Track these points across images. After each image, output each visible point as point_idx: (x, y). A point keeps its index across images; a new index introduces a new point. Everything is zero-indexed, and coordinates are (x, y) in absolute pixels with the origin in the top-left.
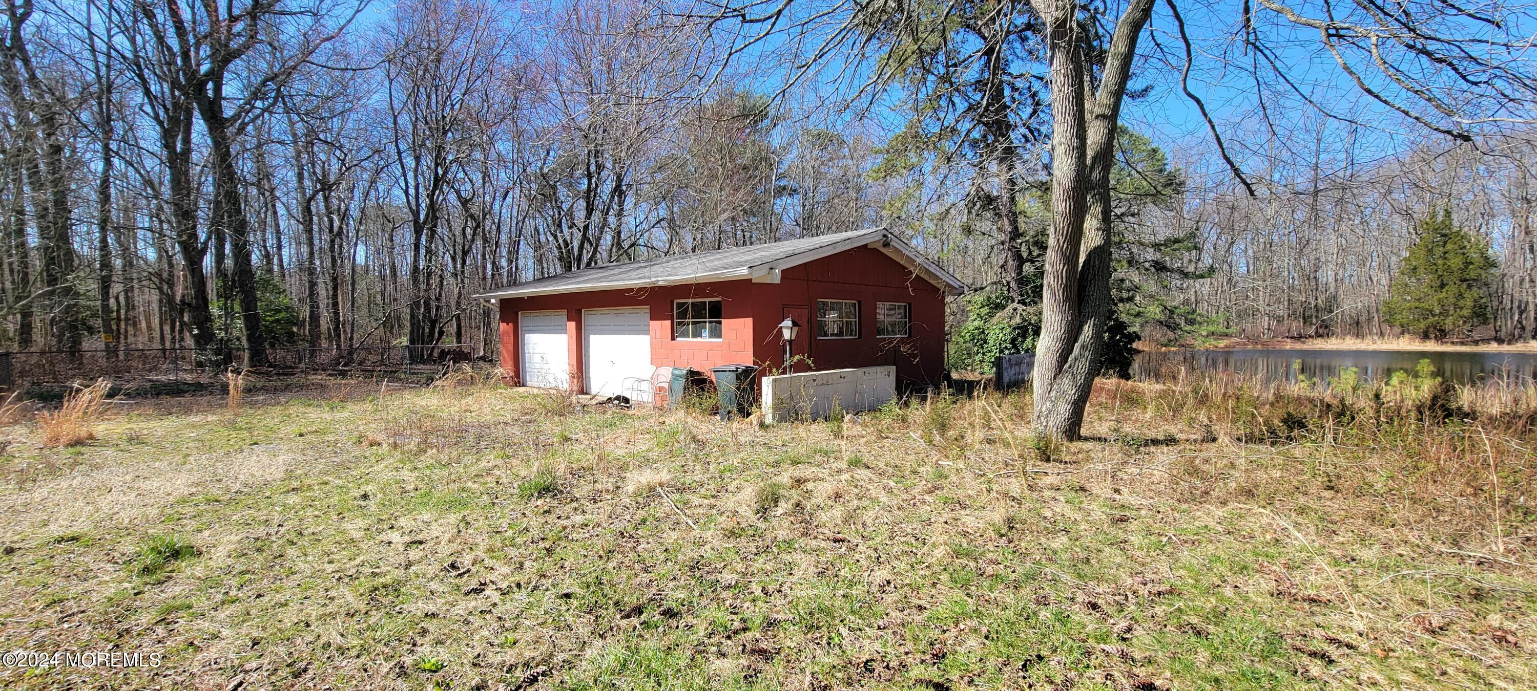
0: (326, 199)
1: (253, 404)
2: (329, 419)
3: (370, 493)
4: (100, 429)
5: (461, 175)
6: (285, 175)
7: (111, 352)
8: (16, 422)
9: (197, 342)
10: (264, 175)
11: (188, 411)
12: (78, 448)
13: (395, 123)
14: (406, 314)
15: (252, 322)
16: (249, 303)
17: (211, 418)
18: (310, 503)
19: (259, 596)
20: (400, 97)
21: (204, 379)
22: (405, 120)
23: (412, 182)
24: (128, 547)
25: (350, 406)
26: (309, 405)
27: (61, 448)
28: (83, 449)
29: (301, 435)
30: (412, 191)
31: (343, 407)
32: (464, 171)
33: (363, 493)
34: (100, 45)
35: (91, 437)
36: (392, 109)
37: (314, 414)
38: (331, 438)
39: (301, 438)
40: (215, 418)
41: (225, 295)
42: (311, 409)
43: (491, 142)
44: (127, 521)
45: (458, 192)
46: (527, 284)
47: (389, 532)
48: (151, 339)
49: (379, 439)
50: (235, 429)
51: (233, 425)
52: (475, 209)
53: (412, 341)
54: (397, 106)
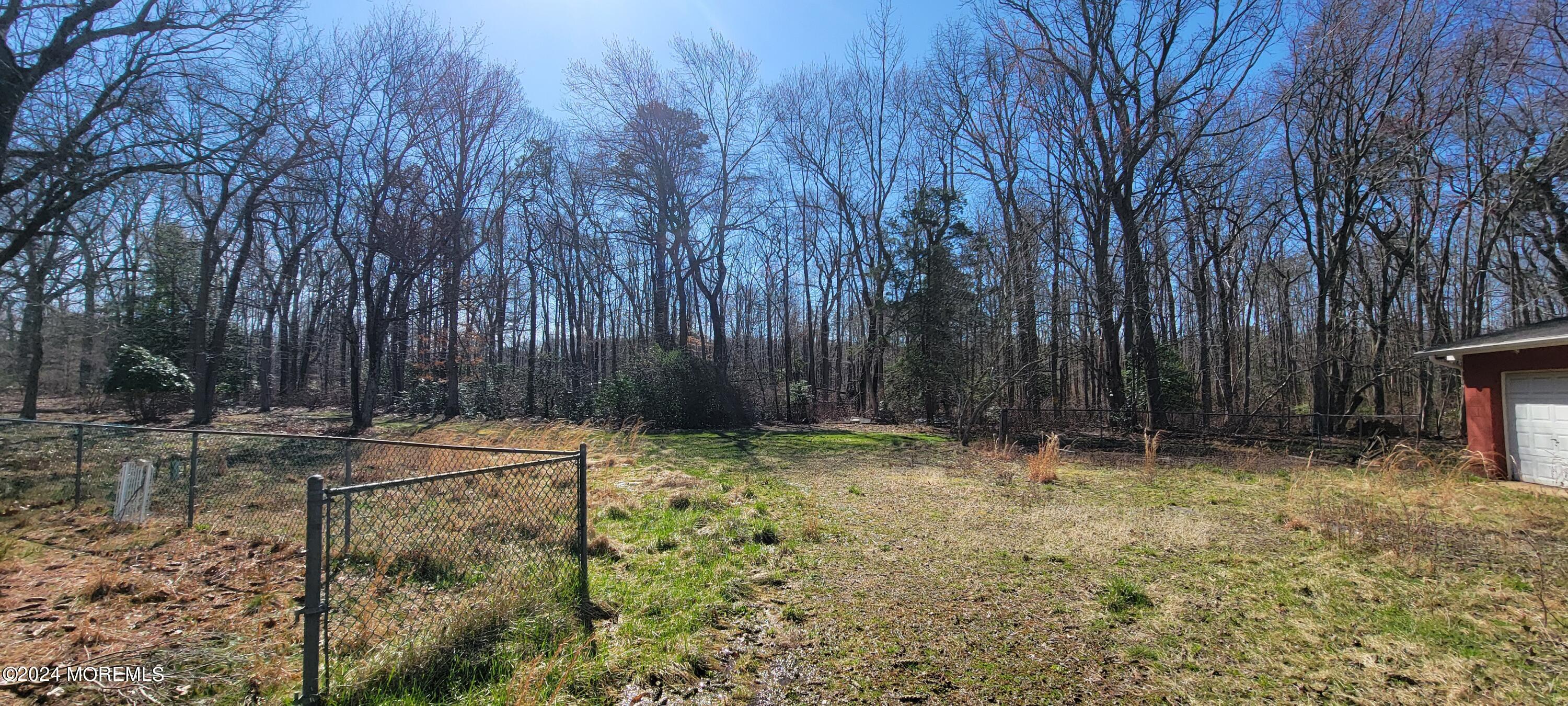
0: (1217, 265)
1: (1162, 464)
2: (1238, 490)
3: (1312, 589)
4: (1059, 471)
5: (1379, 205)
6: (1176, 249)
7: (1057, 411)
8: (1013, 460)
9: (1112, 405)
10: (1161, 252)
11: (1113, 464)
12: (1050, 485)
13: (1293, 168)
14: (1306, 377)
15: (1154, 388)
16: (1152, 371)
17: (1131, 473)
18: (1242, 581)
19: (1216, 673)
20: (1297, 136)
21: (1118, 437)
22: (1304, 163)
23: (1314, 228)
24: (1096, 579)
25: (1259, 479)
26: (1215, 472)
27: (1039, 483)
28: (1053, 487)
29: (1214, 503)
30: (1314, 240)
31: (1250, 478)
32: (1383, 199)
33: (1304, 586)
34: (1054, 180)
35: (1055, 478)
36: (1290, 153)
37: (1221, 481)
38: (1244, 510)
39: (1214, 506)
40: (1135, 474)
41: (1135, 362)
42: (1217, 476)
43: (1427, 152)
44: (1091, 555)
45: (1374, 228)
46: (1494, 334)
47: (1354, 648)
48: (1079, 402)
49: (1304, 522)
50: (1153, 486)
51: (1150, 483)
52: (1399, 243)
53: (1317, 408)
54: (1295, 148)
